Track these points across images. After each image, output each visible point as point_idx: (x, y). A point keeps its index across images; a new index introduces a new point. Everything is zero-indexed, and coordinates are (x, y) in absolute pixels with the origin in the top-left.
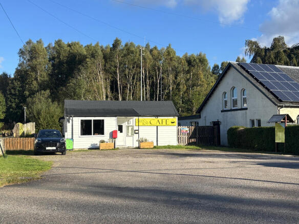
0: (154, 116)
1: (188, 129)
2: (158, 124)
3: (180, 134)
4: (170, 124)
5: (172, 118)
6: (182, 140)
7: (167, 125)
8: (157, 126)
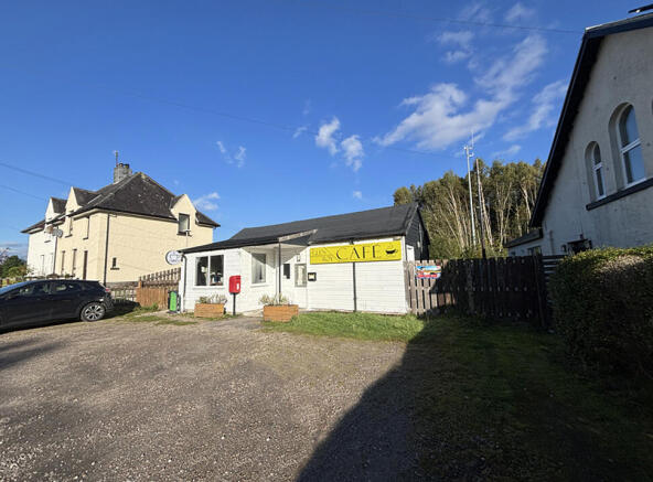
0: (344, 240)
1: (435, 268)
2: (355, 258)
3: (412, 281)
6: (420, 297)
7: (375, 259)
8: (354, 263)
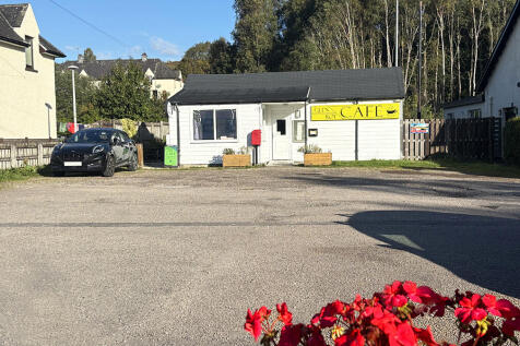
0: (348, 100)
1: (425, 125)
2: (358, 116)
3: (407, 135)
4: (386, 115)
5: (390, 102)
6: (412, 148)
7: (377, 117)
8: (357, 121)
